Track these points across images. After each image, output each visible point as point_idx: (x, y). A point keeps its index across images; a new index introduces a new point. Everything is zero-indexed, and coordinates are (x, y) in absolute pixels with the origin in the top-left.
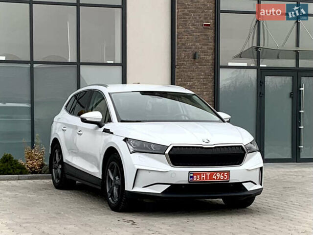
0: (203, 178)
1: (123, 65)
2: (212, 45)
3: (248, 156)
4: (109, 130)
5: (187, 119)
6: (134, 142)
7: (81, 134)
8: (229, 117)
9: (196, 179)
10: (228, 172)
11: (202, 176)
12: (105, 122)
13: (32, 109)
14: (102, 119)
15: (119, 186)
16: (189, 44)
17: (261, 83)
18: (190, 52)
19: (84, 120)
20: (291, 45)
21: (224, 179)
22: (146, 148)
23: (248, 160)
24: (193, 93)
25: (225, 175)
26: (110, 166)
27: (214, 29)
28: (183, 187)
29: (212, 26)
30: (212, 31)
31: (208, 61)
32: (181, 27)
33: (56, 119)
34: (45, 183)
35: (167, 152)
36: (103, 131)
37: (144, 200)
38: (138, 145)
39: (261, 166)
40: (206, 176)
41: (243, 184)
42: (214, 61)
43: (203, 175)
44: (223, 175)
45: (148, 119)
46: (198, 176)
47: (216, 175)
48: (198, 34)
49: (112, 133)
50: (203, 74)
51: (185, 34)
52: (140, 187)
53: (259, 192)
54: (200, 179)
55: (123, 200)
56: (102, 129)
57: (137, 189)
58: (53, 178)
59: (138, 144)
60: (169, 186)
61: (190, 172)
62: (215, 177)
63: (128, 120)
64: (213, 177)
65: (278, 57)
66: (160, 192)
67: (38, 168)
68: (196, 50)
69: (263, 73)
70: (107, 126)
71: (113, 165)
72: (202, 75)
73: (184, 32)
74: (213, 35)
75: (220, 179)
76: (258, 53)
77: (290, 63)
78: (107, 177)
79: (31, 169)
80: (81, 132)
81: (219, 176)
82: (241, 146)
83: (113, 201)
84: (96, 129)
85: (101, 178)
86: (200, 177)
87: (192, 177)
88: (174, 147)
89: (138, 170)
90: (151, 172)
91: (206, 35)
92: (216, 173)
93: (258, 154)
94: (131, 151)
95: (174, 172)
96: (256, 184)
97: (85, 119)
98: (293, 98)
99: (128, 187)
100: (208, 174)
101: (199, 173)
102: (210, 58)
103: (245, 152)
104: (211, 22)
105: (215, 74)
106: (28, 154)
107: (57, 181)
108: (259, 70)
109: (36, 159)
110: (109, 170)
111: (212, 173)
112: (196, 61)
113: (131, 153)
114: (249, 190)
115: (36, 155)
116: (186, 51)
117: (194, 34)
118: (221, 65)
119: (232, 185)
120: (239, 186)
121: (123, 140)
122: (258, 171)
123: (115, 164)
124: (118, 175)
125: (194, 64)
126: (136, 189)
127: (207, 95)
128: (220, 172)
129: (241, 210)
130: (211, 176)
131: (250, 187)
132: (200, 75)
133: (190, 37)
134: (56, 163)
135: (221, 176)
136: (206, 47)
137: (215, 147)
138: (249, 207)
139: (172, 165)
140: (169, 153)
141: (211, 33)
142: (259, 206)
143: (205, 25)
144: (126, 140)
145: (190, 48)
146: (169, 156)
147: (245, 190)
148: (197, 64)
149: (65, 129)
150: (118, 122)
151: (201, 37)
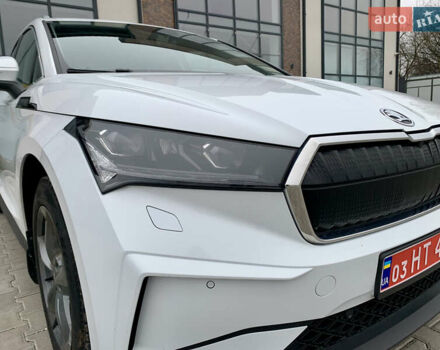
0: (416, 263)
4: (29, 98)
6: (114, 135)
9: (399, 275)
11: (414, 260)
35: (295, 178)
38: (135, 149)
40: (423, 254)
43: (417, 255)
46: (405, 263)
49: (32, 107)
54: (408, 273)
56: (18, 100)
60: (302, 329)
61: (383, 257)
64: (437, 250)
84: (8, 103)
86: (409, 265)
87: (387, 273)
89: (146, 281)
94: (106, 178)
95: (331, 272)
100: (428, 245)
101: (407, 251)
111: (435, 237)
113: (105, 191)
121: (66, 129)
130: (432, 251)
140: (304, 186)
144: (80, 127)
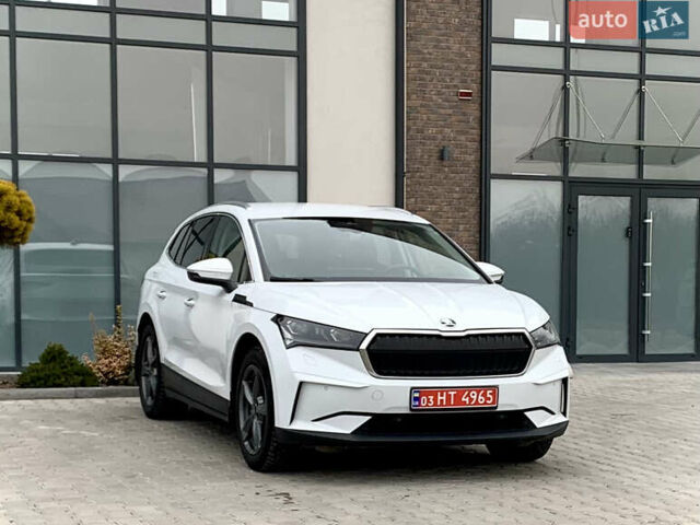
0: (442, 401)
1: (301, 169)
2: (476, 132)
3: (537, 354)
4: (245, 297)
5: (415, 276)
6: (294, 324)
7: (191, 306)
8: (502, 272)
9: (427, 403)
10: (495, 389)
11: (439, 398)
12: (239, 281)
13: (116, 254)
14: (233, 274)
15: (264, 416)
16: (431, 131)
17: (570, 208)
18: (432, 147)
19: (194, 277)
20: (628, 135)
21: (485, 403)
22: (320, 338)
23: (538, 363)
24: (427, 222)
25: (488, 396)
26: (245, 375)
27: (479, 101)
28: (399, 420)
29: (476, 96)
30: (477, 106)
31: (466, 164)
32: (414, 96)
33: (149, 275)
34: (128, 405)
35: (364, 346)
36: (235, 300)
37: (317, 448)
38: (303, 331)
39: (564, 376)
40: (448, 397)
41: (526, 413)
42: (479, 165)
43: (442, 395)
44: (484, 395)
45: (328, 276)
46: (431, 397)
47: (468, 395)
48: (450, 111)
49: (251, 305)
50: (457, 189)
51: (423, 110)
52: (306, 420)
53: (559, 429)
54: (435, 404)
55: (271, 448)
56: (232, 295)
57: (301, 425)
58: (141, 396)
59: (304, 328)
60: (369, 418)
61: (412, 388)
62: (467, 400)
63: (287, 276)
64: (463, 399)
65: (603, 160)
66: (349, 432)
67: (120, 372)
68: (445, 143)
69: (574, 189)
70: (242, 289)
71: (252, 372)
72: (456, 192)
73: (422, 106)
74: (477, 113)
75: (477, 403)
76: (564, 149)
77: (627, 172)
78: (241, 397)
79: (106, 375)
80: (192, 302)
81: (475, 397)
82: (523, 334)
83: (252, 447)
84: (221, 294)
85: (228, 398)
86: (435, 400)
87: (417, 399)
88: (378, 335)
89: (301, 383)
90: (330, 390)
91: (464, 114)
92: (470, 391)
93: (559, 351)
94: (288, 342)
95: (379, 390)
96: (553, 413)
97: (197, 274)
98: (631, 238)
99: (282, 420)
100: (452, 393)
101: (433, 391)
102: (472, 158)
103: (531, 347)
104: (474, 88)
105: (481, 190)
106: (100, 345)
107: (149, 402)
108: (566, 183)
109: (118, 356)
110: (244, 383)
111: (460, 390)
112: (445, 163)
113: (288, 348)
114: (538, 426)
115: (116, 346)
116: (424, 144)
117: (442, 111)
118: (492, 172)
119: (502, 417)
120: (518, 419)
121: (272, 320)
122: (559, 385)
123: (256, 370)
124: (261, 393)
125: (439, 171)
126: (299, 425)
127: (465, 230)
128: (478, 389)
129: (522, 467)
130: (458, 397)
131: (540, 420)
132: (452, 191)
133: (432, 116)
134: (148, 365)
135: (480, 397)
136: (463, 138)
137: (468, 336)
138: (539, 460)
139: (375, 374)
140: (368, 348)
141: (473, 110)
142: (561, 457)
143: (462, 94)
144: (278, 319)
145: (434, 139)
146: (369, 353)
147: (531, 425)
148: (446, 169)
149: (164, 294)
150: (265, 280)
151: (454, 118)
